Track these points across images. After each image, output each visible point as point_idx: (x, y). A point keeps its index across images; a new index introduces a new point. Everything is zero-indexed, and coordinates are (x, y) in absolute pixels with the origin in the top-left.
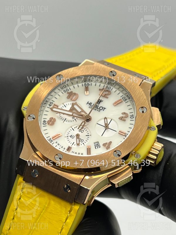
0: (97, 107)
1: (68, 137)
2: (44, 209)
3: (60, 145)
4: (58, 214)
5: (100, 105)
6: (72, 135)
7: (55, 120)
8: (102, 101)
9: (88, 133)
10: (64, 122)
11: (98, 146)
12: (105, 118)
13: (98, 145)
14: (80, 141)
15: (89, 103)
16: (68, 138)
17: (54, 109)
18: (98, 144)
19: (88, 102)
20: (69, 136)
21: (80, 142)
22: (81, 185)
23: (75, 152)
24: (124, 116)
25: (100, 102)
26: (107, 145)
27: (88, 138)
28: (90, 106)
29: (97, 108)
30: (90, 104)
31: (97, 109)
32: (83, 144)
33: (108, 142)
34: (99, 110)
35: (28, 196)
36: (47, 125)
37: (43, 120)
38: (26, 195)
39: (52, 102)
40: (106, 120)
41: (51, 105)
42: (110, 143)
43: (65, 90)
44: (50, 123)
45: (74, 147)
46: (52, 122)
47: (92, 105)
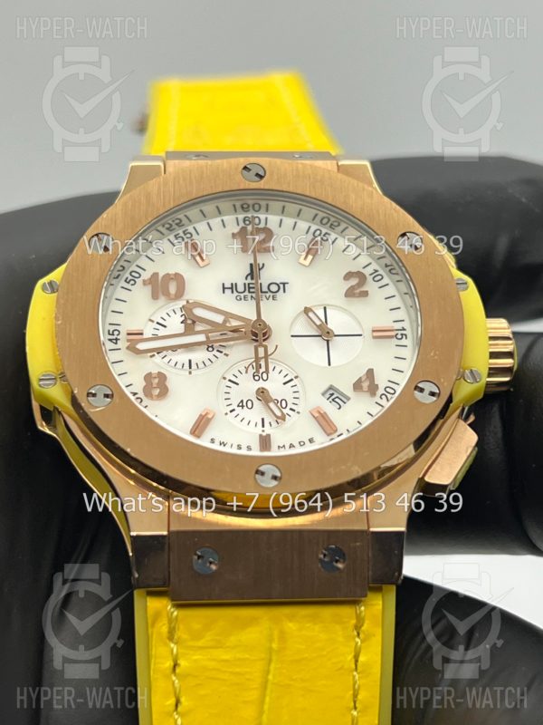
1: (233, 410)
2: (270, 661)
3: (228, 445)
4: (325, 653)
5: (265, 280)
6: (242, 401)
7: (162, 377)
8: (261, 266)
9: (283, 374)
10: (190, 373)
11: (337, 400)
12: (307, 310)
13: (333, 397)
14: (279, 405)
15: (228, 285)
16: (234, 413)
17: (141, 346)
18: (332, 395)
19: (223, 285)
20: (234, 406)
22: (372, 529)
23: (287, 446)
24: (354, 282)
26: (367, 384)
27: (295, 389)
28: (235, 294)
29: (262, 292)
30: (233, 288)
31: (263, 294)
32: (291, 409)
33: (362, 373)
34: (271, 294)
35: (200, 643)
38: (191, 643)
39: (112, 328)
40: (311, 314)
41: (117, 339)
42: (370, 373)
43: (130, 278)
44: (155, 392)
45: (272, 431)
46: (156, 388)
47: (241, 288)
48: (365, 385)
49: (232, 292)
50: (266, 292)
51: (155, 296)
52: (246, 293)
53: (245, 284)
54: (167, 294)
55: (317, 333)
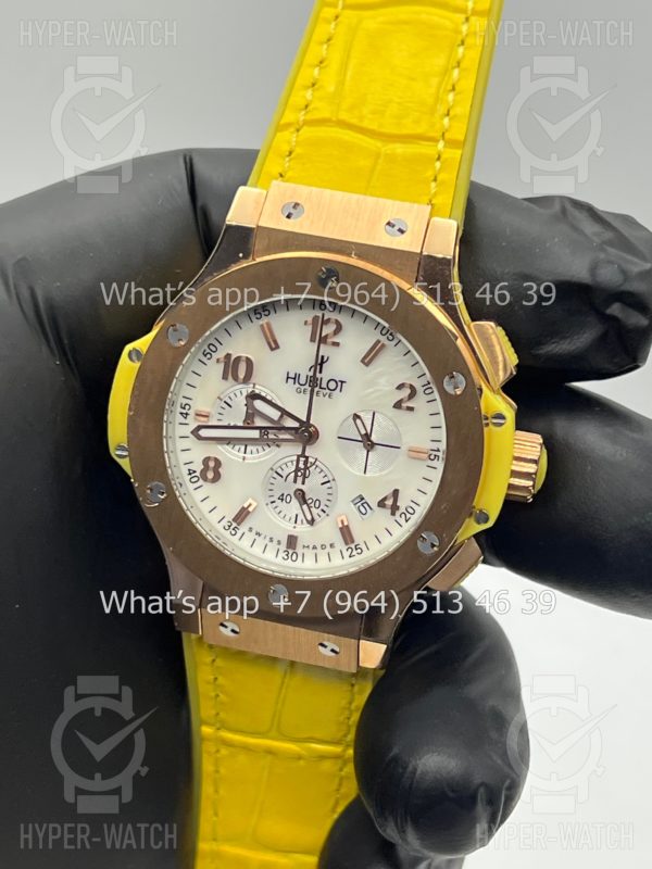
0: (319, 382)
1: (274, 502)
3: (262, 537)
5: (325, 375)
6: (283, 495)
7: (218, 463)
8: (325, 359)
9: (323, 474)
10: (244, 458)
11: (366, 506)
12: (356, 417)
13: (363, 502)
14: (313, 505)
15: (292, 375)
16: (274, 505)
17: (203, 433)
19: (288, 373)
20: (275, 498)
21: (313, 509)
24: (404, 394)
25: (321, 365)
27: (330, 491)
28: (297, 385)
29: (320, 388)
30: (296, 378)
31: (322, 390)
32: (323, 511)
33: (388, 491)
36: (201, 482)
37: (184, 469)
39: (185, 401)
40: (358, 421)
41: (187, 414)
42: (396, 493)
43: (208, 351)
44: (210, 475)
45: (302, 530)
46: (212, 471)
47: (303, 380)
48: (389, 502)
49: (295, 383)
50: (325, 389)
51: (225, 377)
52: (307, 387)
53: (307, 376)
54: (236, 378)
55: (360, 439)
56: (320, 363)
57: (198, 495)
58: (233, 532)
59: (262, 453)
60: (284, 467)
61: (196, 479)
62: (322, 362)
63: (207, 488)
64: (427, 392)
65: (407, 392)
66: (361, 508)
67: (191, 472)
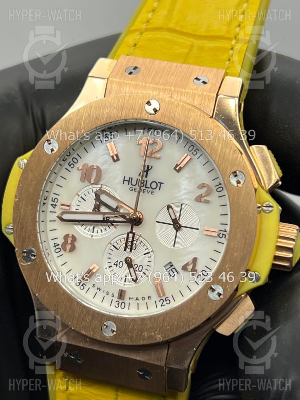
0: (145, 184)
1: (111, 267)
3: (102, 291)
5: (150, 179)
6: (117, 262)
7: (74, 239)
8: (150, 168)
9: (146, 247)
10: (92, 236)
12: (169, 207)
13: (173, 268)
14: (137, 269)
15: (127, 179)
16: (111, 269)
17: (66, 217)
19: (125, 177)
20: (112, 264)
23: (135, 299)
24: (203, 191)
25: (147, 172)
27: (150, 259)
28: (130, 186)
29: (146, 187)
30: (130, 181)
31: (147, 189)
32: (144, 273)
33: (189, 259)
34: (152, 190)
36: (62, 252)
37: (52, 243)
39: (55, 197)
41: (56, 205)
42: (195, 260)
43: (72, 163)
44: (69, 247)
45: (129, 286)
46: (70, 244)
47: (134, 182)
48: (191, 267)
49: (129, 184)
50: (149, 188)
51: (82, 180)
52: (137, 187)
53: (138, 179)
54: (89, 181)
55: (172, 223)
56: (147, 170)
57: (60, 262)
58: (82, 288)
59: (104, 232)
60: (119, 242)
61: (59, 250)
62: (148, 170)
63: (67, 257)
64: (219, 190)
65: (205, 190)
66: (171, 272)
67: (56, 245)
